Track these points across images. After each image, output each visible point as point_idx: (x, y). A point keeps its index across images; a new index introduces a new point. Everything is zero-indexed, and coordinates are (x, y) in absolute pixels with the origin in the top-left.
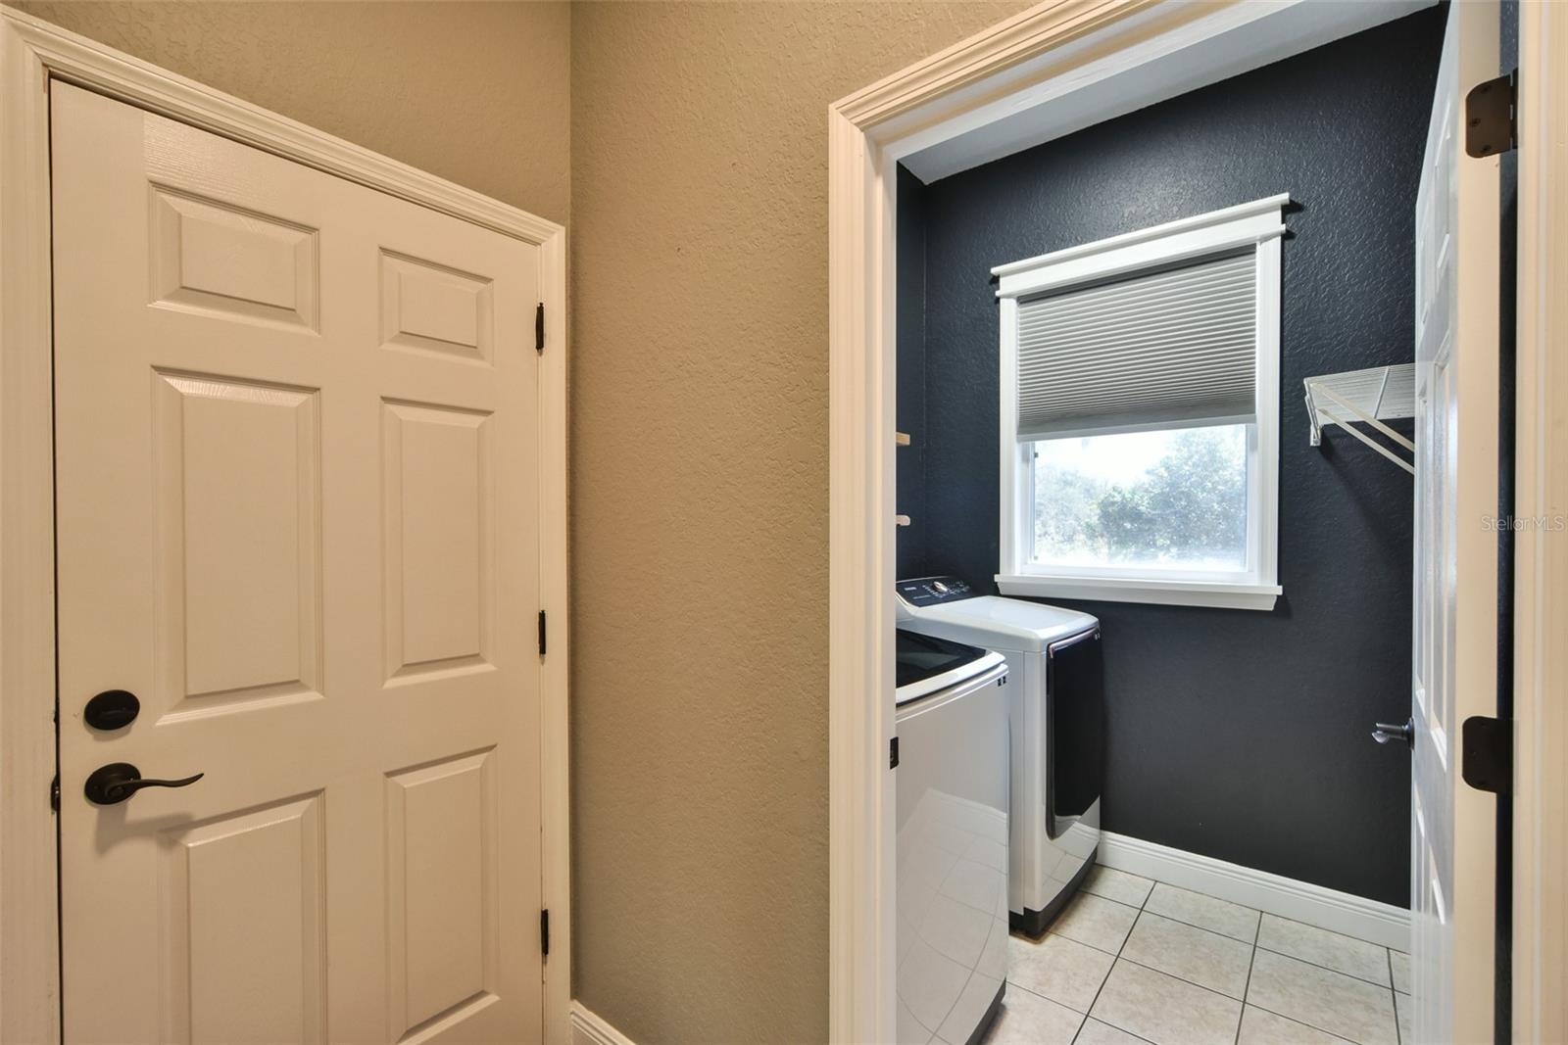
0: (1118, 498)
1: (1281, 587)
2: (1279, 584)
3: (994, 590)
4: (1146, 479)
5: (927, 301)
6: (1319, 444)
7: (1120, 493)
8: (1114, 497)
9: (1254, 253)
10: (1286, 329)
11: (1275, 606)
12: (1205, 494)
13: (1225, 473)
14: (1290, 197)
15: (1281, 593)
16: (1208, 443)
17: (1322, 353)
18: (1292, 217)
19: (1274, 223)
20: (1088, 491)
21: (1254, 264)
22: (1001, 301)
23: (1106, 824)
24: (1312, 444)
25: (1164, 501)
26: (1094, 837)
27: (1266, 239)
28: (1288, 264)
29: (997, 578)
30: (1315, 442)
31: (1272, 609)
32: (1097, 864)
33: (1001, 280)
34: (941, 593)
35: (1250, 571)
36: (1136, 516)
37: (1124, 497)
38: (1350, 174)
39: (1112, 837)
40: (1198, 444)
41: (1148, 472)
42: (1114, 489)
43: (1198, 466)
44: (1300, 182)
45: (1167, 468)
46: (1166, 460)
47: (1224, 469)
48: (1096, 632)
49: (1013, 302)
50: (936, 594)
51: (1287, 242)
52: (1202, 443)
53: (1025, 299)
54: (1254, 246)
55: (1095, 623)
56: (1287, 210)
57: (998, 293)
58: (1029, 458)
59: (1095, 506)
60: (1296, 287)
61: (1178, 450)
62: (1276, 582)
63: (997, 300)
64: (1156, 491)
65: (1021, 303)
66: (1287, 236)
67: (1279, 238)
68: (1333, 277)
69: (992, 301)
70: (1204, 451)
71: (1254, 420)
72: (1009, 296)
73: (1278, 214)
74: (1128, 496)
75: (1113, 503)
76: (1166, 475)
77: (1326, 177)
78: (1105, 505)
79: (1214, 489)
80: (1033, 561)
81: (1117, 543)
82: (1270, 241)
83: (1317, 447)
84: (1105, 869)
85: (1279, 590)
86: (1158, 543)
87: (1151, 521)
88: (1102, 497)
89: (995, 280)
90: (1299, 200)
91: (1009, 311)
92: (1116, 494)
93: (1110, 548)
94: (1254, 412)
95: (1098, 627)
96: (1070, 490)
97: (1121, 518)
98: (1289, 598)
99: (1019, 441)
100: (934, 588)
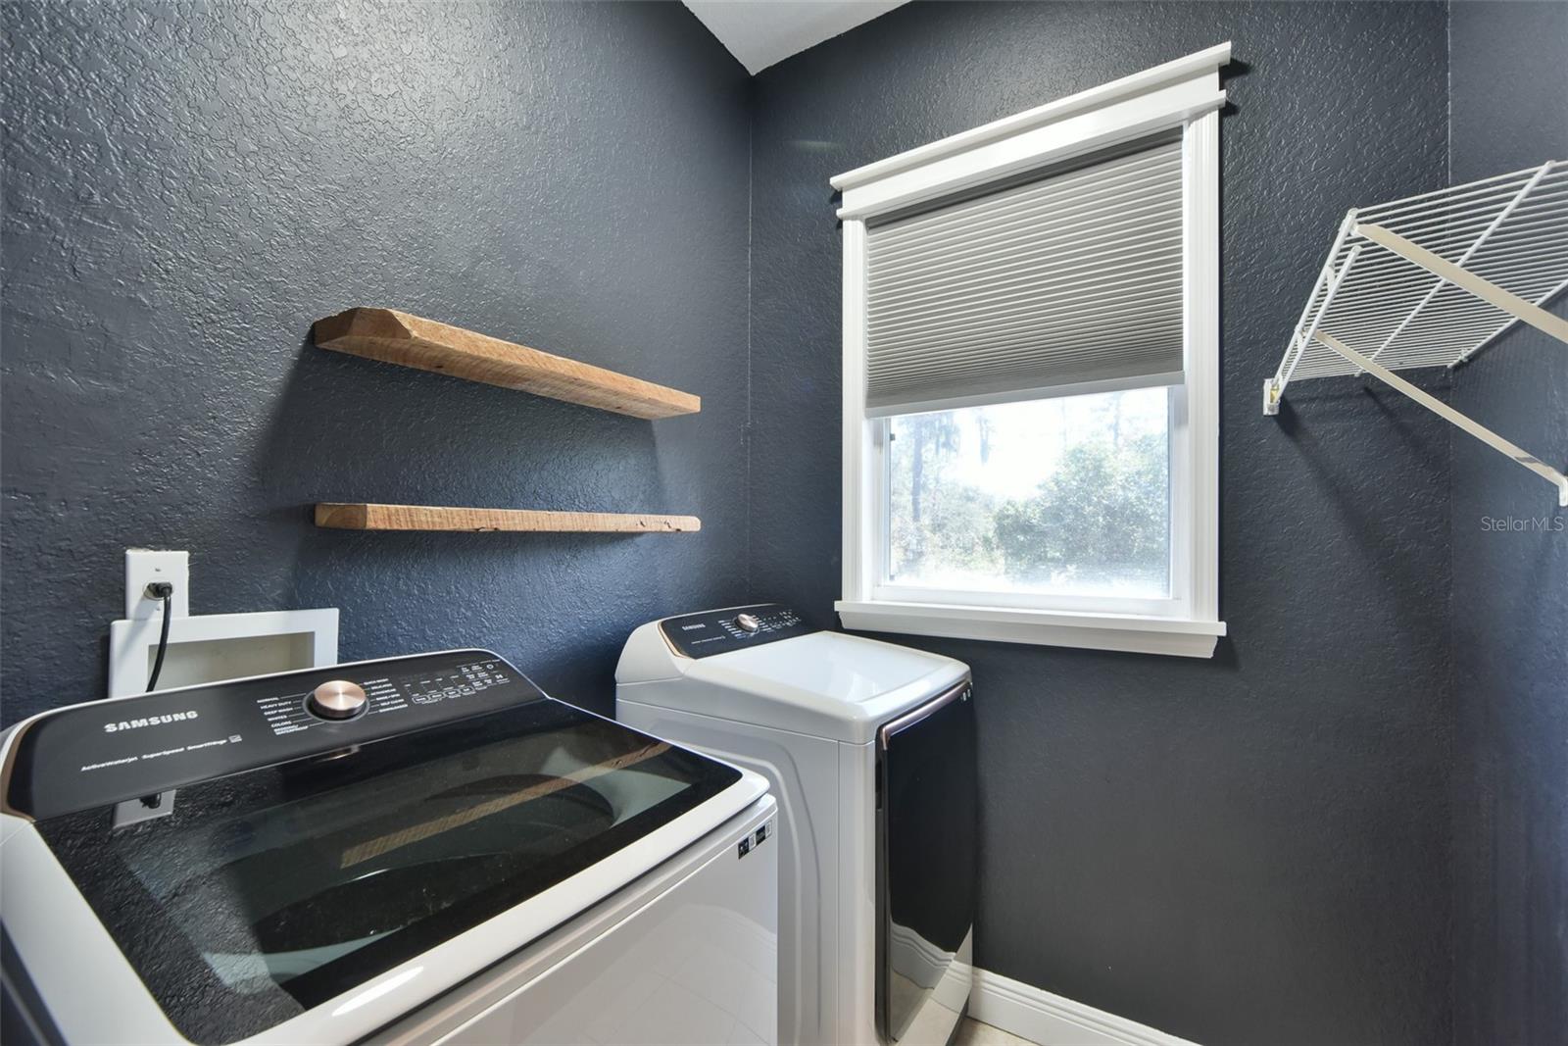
0: (1012, 511)
1: (1224, 624)
2: (1220, 620)
3: (835, 624)
4: (1038, 494)
5: (752, 230)
6: (1276, 412)
7: (1013, 506)
8: (1008, 510)
9: (1180, 140)
10: (1227, 245)
11: (1216, 652)
12: (1091, 508)
13: (1109, 488)
14: (1233, 51)
15: (1224, 633)
16: (1094, 459)
17: (1279, 278)
18: (1235, 83)
19: (1210, 91)
20: (987, 506)
21: (1179, 157)
22: (844, 223)
23: (979, 961)
24: (1266, 412)
25: (1055, 514)
26: (965, 978)
27: (1198, 115)
28: (1228, 154)
29: (838, 606)
30: (1270, 409)
31: (1210, 655)
32: (969, 1017)
33: (844, 195)
34: (750, 630)
35: (1174, 599)
36: (1027, 528)
37: (1017, 510)
38: (1315, 14)
39: (987, 975)
40: (1084, 460)
41: (1040, 487)
42: (1008, 503)
43: (1085, 481)
44: (1245, 33)
45: (1057, 483)
46: (1055, 476)
47: (1109, 484)
48: (964, 689)
49: (860, 225)
50: (738, 634)
51: (1226, 120)
52: (1088, 459)
53: (875, 222)
54: (1179, 130)
55: (965, 675)
56: (1229, 72)
57: (839, 212)
58: (882, 440)
59: (991, 519)
60: (1239, 184)
61: (1066, 466)
62: (1217, 619)
63: (840, 224)
64: (1048, 505)
65: (871, 228)
66: (1227, 111)
67: (1217, 113)
68: (1293, 166)
69: (833, 225)
70: (1090, 467)
71: (1181, 381)
72: (854, 217)
73: (1216, 76)
74: (1020, 509)
75: (1008, 517)
76: (1056, 489)
77: (1282, 21)
78: (1001, 518)
79: (1099, 502)
80: (888, 582)
81: (1012, 554)
82: (1204, 119)
83: (1273, 416)
84: (981, 1026)
85: (1221, 629)
86: (1049, 555)
87: (1043, 534)
88: (997, 510)
89: (837, 197)
90: (1243, 59)
91: (855, 240)
92: (1009, 507)
93: (1006, 559)
94: (1182, 369)
95: (969, 680)
96: (971, 505)
97: (1015, 531)
98: (1235, 641)
99: (868, 416)
100: (738, 625)
